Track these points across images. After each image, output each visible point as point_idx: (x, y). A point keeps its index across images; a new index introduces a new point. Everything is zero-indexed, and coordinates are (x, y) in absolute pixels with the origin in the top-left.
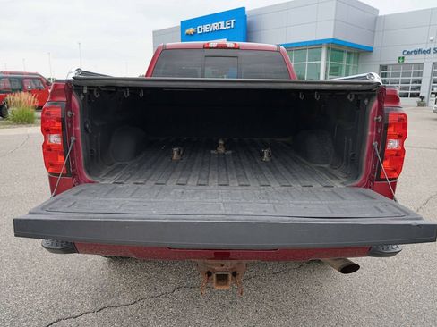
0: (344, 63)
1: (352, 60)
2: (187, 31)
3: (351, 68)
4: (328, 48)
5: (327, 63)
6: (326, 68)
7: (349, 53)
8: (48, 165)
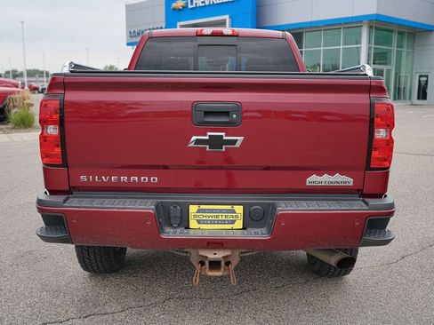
0: (394, 48)
1: (405, 44)
2: (174, 5)
3: (404, 54)
4: (371, 27)
5: (370, 48)
6: (369, 55)
7: (400, 33)
8: (44, 155)
